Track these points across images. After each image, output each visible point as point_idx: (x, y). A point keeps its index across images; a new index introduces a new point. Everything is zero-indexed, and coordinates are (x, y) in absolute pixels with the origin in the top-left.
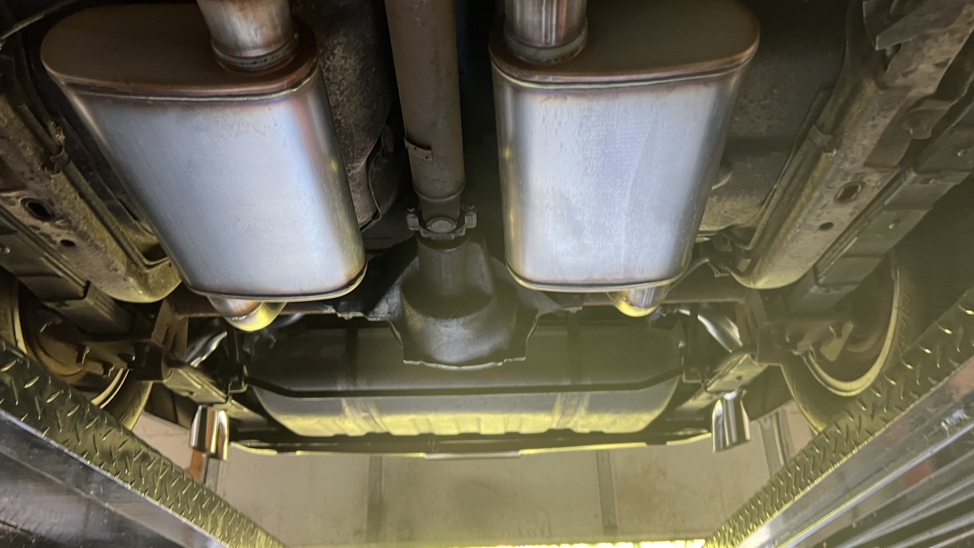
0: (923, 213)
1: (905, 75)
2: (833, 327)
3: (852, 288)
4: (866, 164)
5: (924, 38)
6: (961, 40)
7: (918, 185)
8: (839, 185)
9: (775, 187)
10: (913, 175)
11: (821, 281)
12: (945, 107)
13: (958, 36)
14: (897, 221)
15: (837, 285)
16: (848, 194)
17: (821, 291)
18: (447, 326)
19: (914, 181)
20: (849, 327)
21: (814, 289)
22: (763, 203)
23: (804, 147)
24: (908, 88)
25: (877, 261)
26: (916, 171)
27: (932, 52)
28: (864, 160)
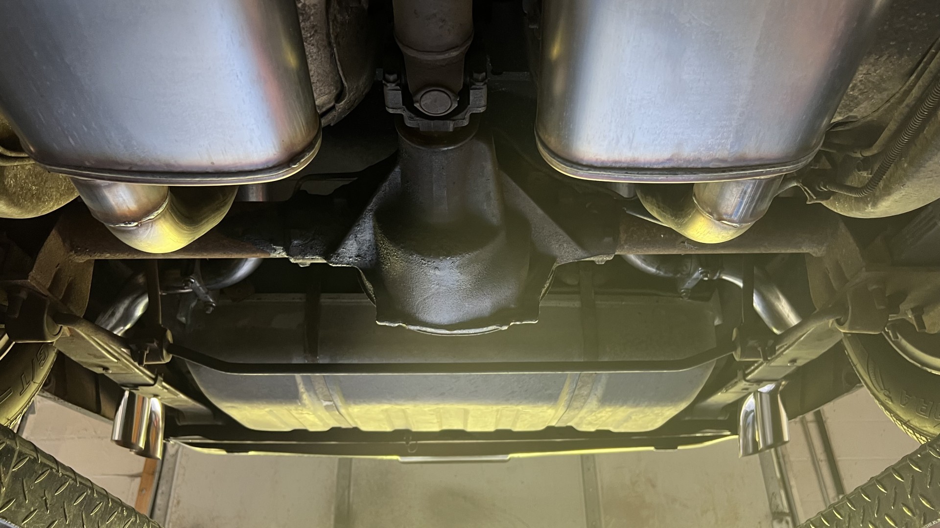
18: (436, 268)
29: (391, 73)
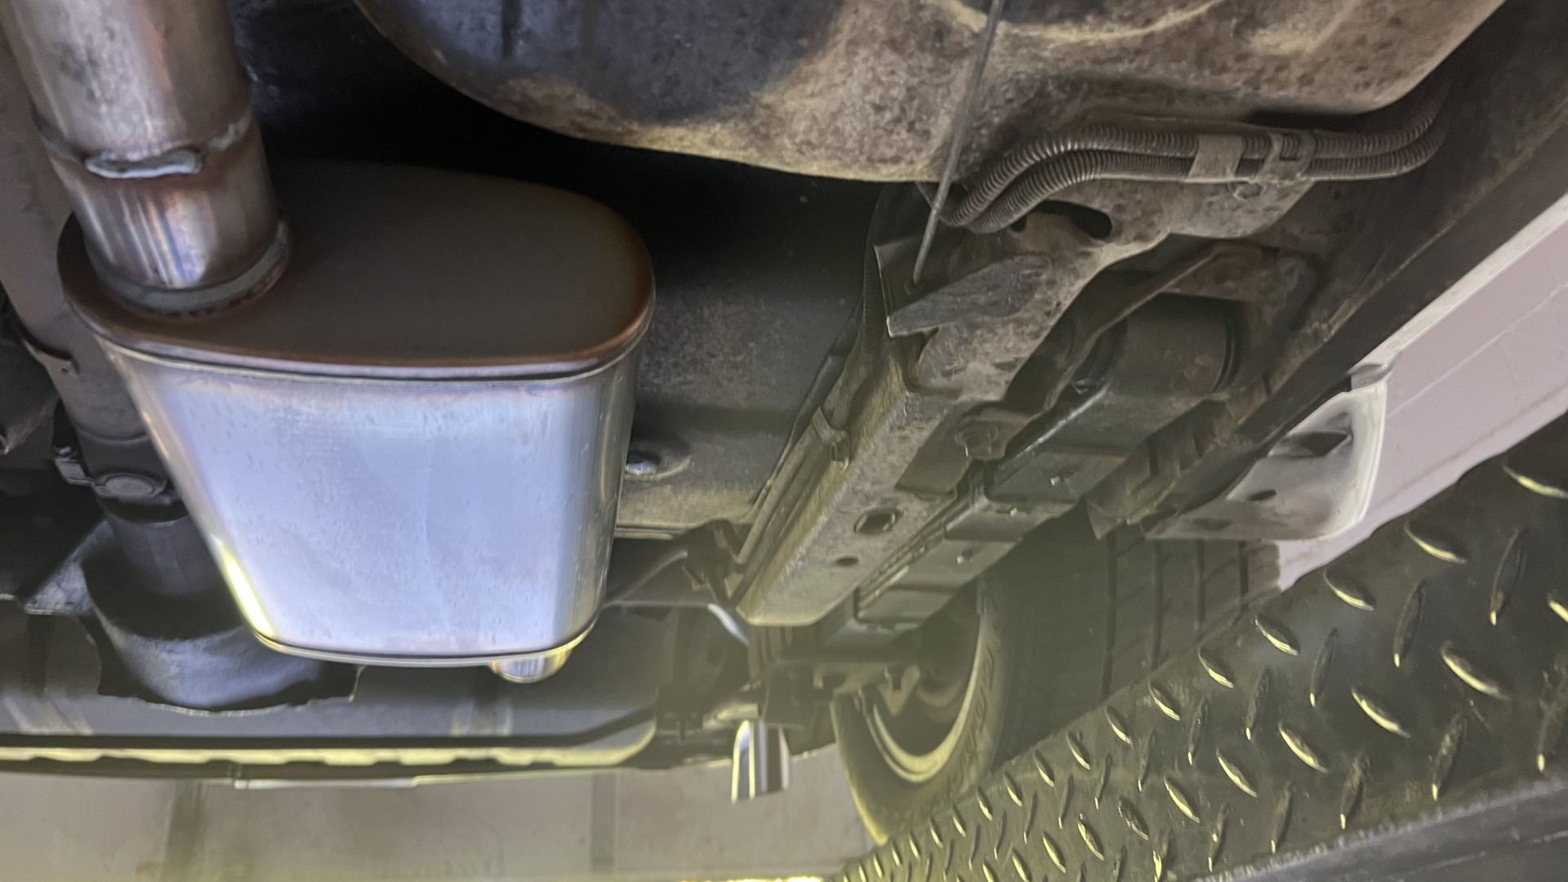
0: (1008, 547)
1: (947, 374)
2: (890, 672)
3: (913, 626)
4: (899, 487)
5: (973, 327)
6: (1036, 335)
7: (991, 514)
8: (860, 511)
9: (769, 483)
10: (983, 502)
11: (861, 614)
12: (1024, 421)
13: (1031, 328)
14: (968, 554)
15: (888, 622)
16: (875, 523)
17: (863, 628)
18: (170, 651)
19: (986, 509)
20: (914, 674)
21: (852, 625)
22: (754, 501)
23: (807, 439)
24: (954, 393)
25: (945, 599)
26: (988, 495)
27: (988, 347)
28: (895, 481)
29: (63, 446)
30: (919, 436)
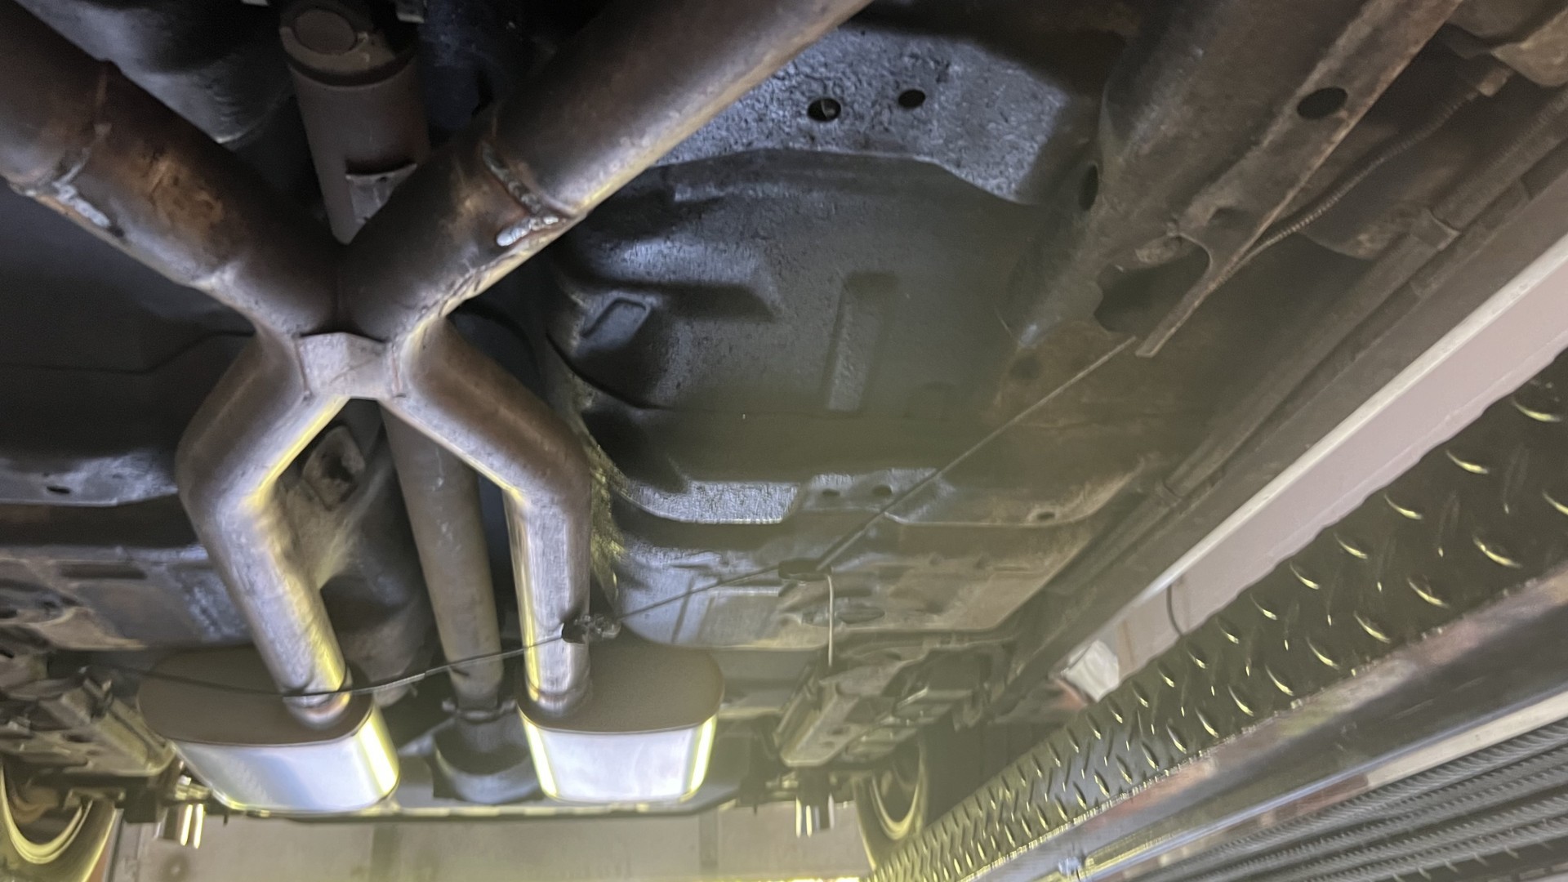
2: (875, 775)
3: (879, 758)
4: (846, 720)
8: (829, 728)
11: (851, 754)
14: (895, 733)
15: (867, 756)
18: (479, 780)
20: (889, 777)
23: (801, 696)
26: (893, 716)
28: (843, 718)
30: (848, 706)
